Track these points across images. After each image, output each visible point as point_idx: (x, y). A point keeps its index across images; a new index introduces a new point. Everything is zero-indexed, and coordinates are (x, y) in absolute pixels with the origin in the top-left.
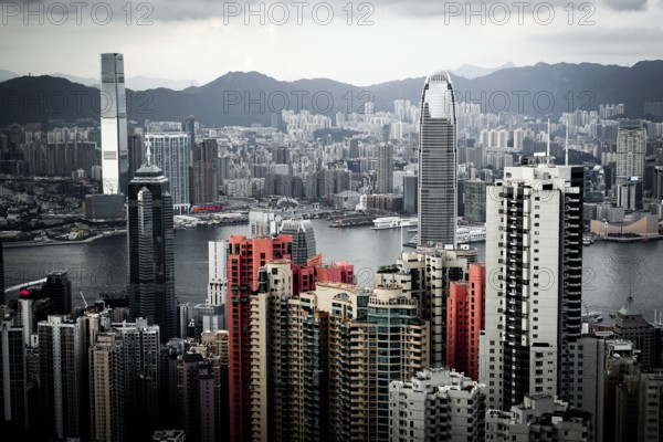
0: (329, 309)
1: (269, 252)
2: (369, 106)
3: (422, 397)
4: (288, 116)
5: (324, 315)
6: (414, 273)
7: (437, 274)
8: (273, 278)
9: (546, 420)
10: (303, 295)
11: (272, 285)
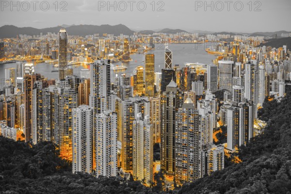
0: (52, 91)
1: (35, 78)
2: (41, 33)
3: (80, 112)
4: (21, 36)
5: (51, 93)
6: (69, 80)
7: (74, 80)
8: (38, 85)
9: (109, 115)
10: (45, 88)
11: (38, 86)
